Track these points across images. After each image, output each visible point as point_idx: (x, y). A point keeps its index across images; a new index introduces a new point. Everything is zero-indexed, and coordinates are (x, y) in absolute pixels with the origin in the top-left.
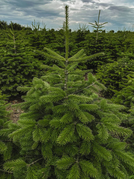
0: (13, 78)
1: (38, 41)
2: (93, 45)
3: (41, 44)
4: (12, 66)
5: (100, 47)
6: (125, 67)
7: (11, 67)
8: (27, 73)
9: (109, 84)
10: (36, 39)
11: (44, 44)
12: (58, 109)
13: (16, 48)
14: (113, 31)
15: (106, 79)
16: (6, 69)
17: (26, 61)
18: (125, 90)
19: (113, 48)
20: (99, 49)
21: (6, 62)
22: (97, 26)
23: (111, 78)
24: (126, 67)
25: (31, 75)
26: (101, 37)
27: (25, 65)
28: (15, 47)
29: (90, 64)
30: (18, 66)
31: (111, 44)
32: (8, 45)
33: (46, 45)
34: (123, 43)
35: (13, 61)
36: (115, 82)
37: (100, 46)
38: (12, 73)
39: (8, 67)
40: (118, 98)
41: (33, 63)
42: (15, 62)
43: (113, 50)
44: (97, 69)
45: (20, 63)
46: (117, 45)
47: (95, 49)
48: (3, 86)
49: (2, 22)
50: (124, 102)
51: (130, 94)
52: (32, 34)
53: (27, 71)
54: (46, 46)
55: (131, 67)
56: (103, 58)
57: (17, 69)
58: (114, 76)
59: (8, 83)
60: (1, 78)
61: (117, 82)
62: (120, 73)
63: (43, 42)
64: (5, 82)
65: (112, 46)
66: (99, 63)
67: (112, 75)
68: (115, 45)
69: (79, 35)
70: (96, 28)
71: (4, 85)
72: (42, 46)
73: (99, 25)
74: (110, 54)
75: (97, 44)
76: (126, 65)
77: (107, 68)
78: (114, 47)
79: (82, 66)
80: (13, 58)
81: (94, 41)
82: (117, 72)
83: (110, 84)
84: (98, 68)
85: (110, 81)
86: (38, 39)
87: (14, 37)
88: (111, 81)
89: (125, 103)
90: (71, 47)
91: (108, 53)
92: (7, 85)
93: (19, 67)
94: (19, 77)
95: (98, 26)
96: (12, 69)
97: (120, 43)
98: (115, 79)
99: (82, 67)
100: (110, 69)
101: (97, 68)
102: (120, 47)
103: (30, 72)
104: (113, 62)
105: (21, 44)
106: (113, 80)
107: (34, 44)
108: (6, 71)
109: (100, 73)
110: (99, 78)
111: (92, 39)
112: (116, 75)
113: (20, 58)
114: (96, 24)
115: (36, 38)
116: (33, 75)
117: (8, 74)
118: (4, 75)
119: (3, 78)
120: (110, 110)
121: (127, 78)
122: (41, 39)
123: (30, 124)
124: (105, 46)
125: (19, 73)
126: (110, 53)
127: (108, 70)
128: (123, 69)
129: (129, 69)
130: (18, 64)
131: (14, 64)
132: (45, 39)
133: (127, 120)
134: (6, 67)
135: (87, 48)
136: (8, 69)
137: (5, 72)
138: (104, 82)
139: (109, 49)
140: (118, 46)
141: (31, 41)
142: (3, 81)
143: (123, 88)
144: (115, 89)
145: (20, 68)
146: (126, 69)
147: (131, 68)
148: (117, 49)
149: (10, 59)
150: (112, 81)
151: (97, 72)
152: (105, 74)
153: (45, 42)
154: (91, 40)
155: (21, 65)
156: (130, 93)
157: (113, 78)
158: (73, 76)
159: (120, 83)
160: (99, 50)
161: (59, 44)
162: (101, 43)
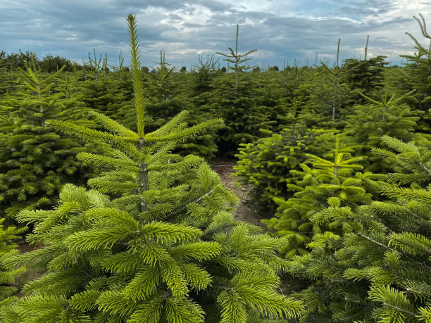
0: (36, 184)
1: (105, 94)
2: (228, 101)
3: (112, 101)
4: (32, 155)
5: (244, 104)
6: (296, 145)
7: (30, 159)
8: (70, 171)
9: (266, 185)
10: (101, 90)
11: (118, 100)
12: (118, 263)
13: (44, 112)
14: (276, 69)
15: (258, 174)
16: (17, 164)
17: (68, 141)
18: (300, 197)
19: (273, 104)
20: (243, 107)
21: (19, 148)
22: (234, 59)
23: (269, 170)
24: (299, 144)
25: (83, 174)
26: (244, 83)
27: (67, 151)
28: (41, 111)
29: (224, 141)
30: (48, 155)
31: (270, 96)
32: (24, 106)
33: (124, 103)
34: (297, 91)
35: (35, 144)
36: (279, 179)
37: (244, 102)
38: (34, 173)
39: (23, 159)
40: (285, 216)
41: (86, 145)
42: (41, 145)
43: (276, 107)
44: (238, 152)
45: (54, 148)
46: (283, 96)
47: (233, 108)
48: (11, 206)
49: (25, 54)
50: (299, 224)
51: (311, 205)
52: (89, 81)
53: (71, 166)
54: (124, 105)
55: (311, 143)
56: (252, 128)
57: (47, 163)
58: (275, 165)
59: (22, 197)
60: (6, 187)
61: (282, 180)
62: (286, 159)
63: (115, 98)
64: (16, 195)
65: (271, 99)
66: (245, 137)
67: (270, 163)
68: (278, 97)
69: (201, 79)
70: (233, 62)
71: (11, 204)
72: (113, 106)
73: (240, 56)
74: (269, 118)
75: (238, 96)
76: (299, 140)
77: (259, 149)
78: (277, 101)
79: (206, 145)
80: (37, 137)
81: (230, 90)
82: (280, 156)
83: (269, 184)
84: (241, 149)
85: (266, 178)
86: (105, 89)
87: (38, 88)
88: (270, 176)
89: (301, 227)
90: (178, 105)
91: (263, 115)
92: (20, 202)
93: (52, 157)
94: (52, 182)
95: (236, 57)
96: (32, 163)
97: (289, 93)
98: (278, 171)
99: (207, 148)
100: (266, 151)
101: (239, 149)
102: (289, 101)
103: (78, 168)
104: (270, 136)
105: (56, 104)
106: (273, 174)
107: (95, 101)
108: (18, 168)
109: (244, 161)
110: (243, 171)
111: (226, 88)
112: (280, 164)
113: (54, 136)
114: (233, 54)
115: (99, 89)
116: (86, 175)
117: (23, 175)
118: (12, 179)
119: (10, 187)
120: (255, 253)
121: (301, 170)
122: (113, 90)
123: (47, 307)
124: (256, 100)
125: (51, 172)
126: (266, 116)
127: (261, 153)
128: (292, 149)
129: (307, 148)
130: (49, 150)
131: (38, 151)
132: (121, 90)
133: (304, 270)
134: (17, 158)
135: (216, 106)
136: (23, 163)
137: (16, 171)
138: (255, 180)
139: (265, 107)
140: (285, 99)
141: (88, 94)
142: (10, 192)
143: (296, 191)
144: (279, 195)
145: (54, 159)
146: (299, 148)
147: (311, 146)
148: (283, 106)
149: (28, 138)
150: (272, 177)
151: (237, 159)
152: (255, 162)
153: (120, 96)
154: (224, 89)
155: (57, 152)
156: (311, 202)
157: (274, 171)
158: (165, 175)
159: (288, 180)
160: (242, 109)
161: (151, 100)
162: (245, 94)
